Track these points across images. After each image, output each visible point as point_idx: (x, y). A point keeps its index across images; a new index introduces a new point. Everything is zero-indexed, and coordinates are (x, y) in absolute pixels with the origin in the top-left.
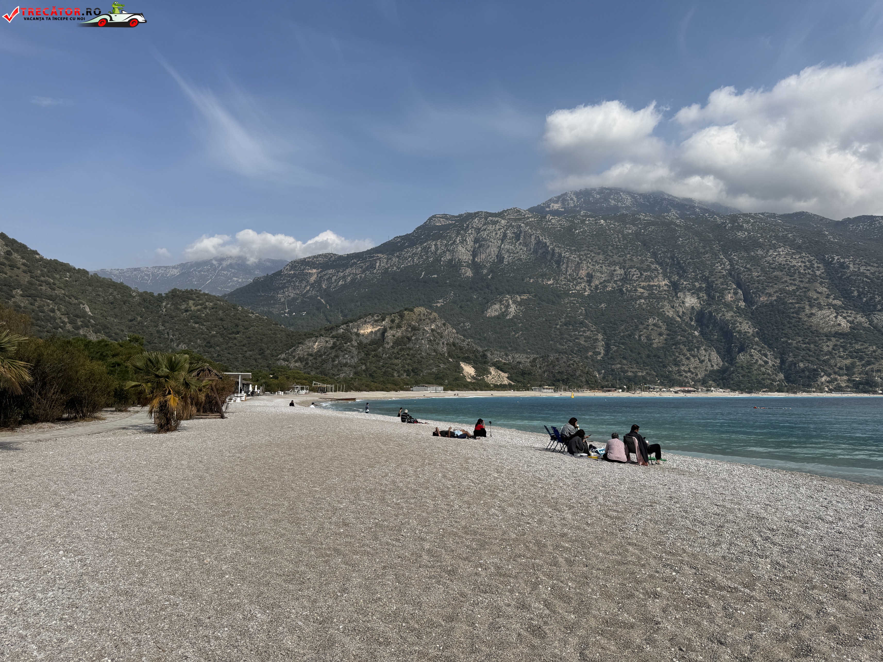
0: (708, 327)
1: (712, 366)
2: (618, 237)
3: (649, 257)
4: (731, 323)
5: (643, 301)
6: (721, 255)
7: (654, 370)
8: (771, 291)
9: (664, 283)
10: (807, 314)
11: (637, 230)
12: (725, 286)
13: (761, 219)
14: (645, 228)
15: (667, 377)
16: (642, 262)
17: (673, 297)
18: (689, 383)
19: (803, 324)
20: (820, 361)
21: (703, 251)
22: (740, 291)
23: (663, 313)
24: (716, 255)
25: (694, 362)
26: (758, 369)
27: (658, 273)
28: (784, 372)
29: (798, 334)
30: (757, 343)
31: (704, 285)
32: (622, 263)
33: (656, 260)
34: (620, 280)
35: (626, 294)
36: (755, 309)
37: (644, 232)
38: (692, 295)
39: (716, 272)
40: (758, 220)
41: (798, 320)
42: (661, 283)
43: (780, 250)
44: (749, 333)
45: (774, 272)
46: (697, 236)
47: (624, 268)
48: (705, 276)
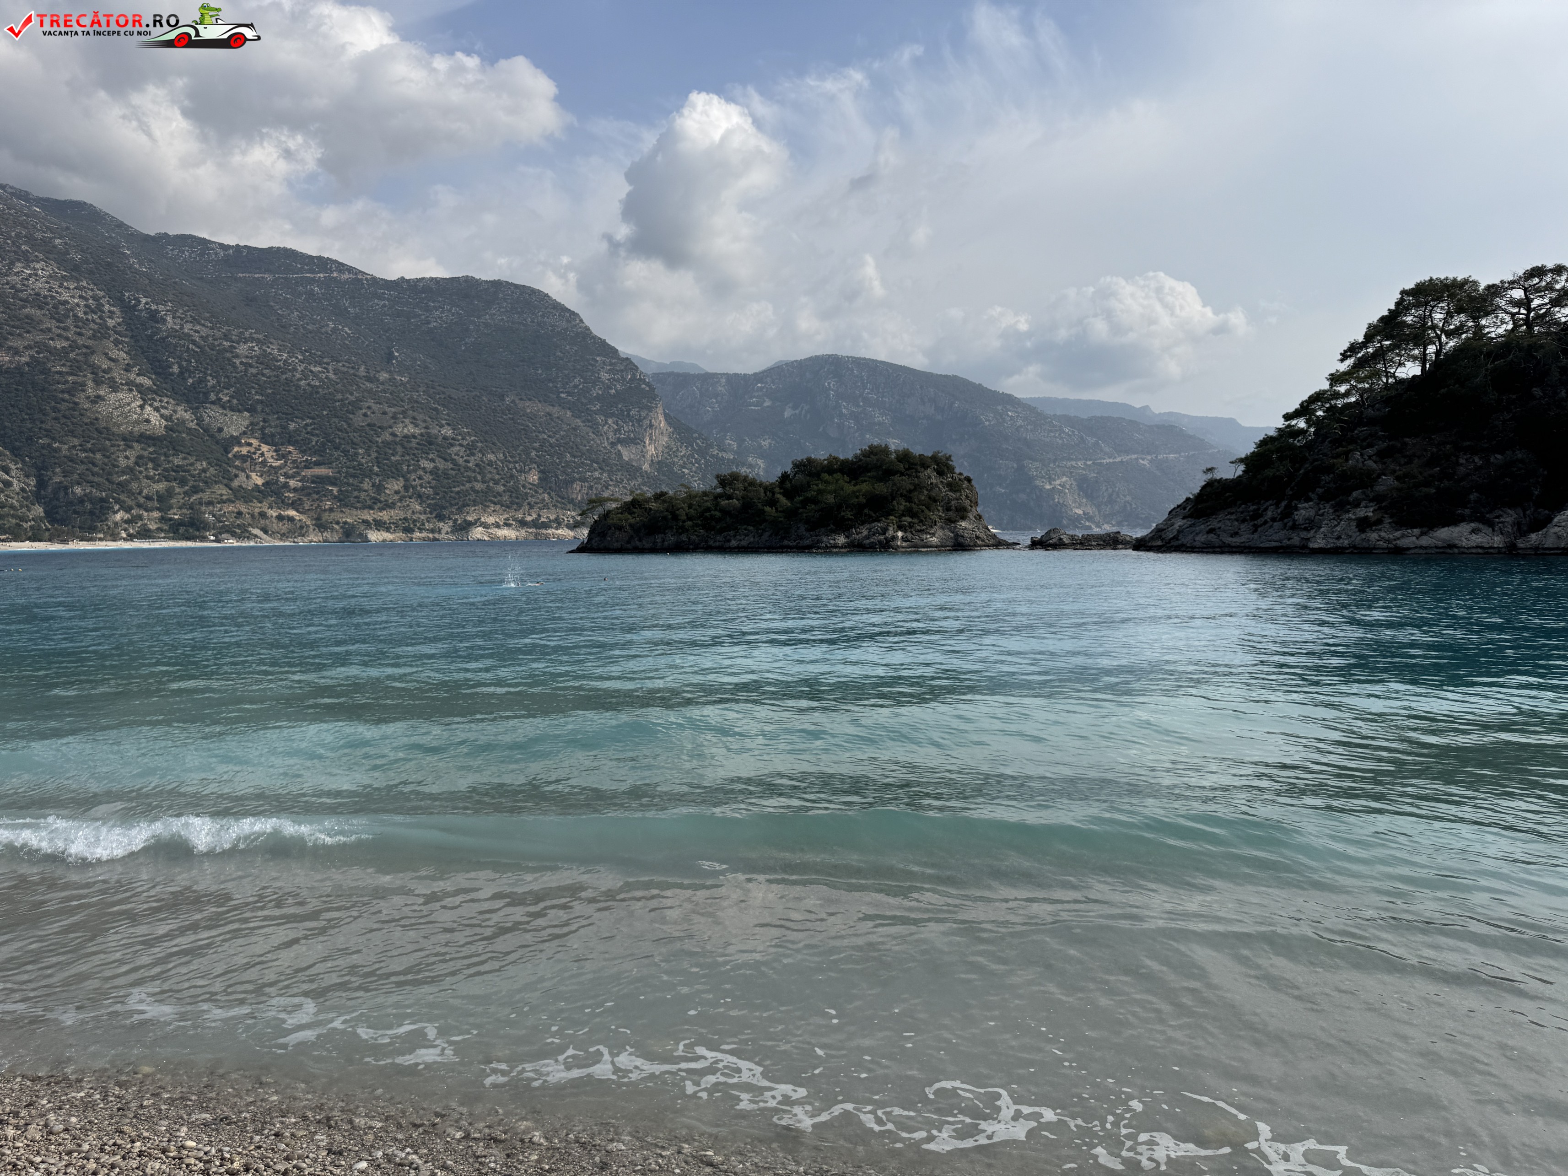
8: (18, 343)
10: (89, 397)
19: (82, 415)
20: (112, 483)
28: (45, 503)
29: (71, 432)
41: (71, 405)
43: (38, 266)
45: (24, 307)
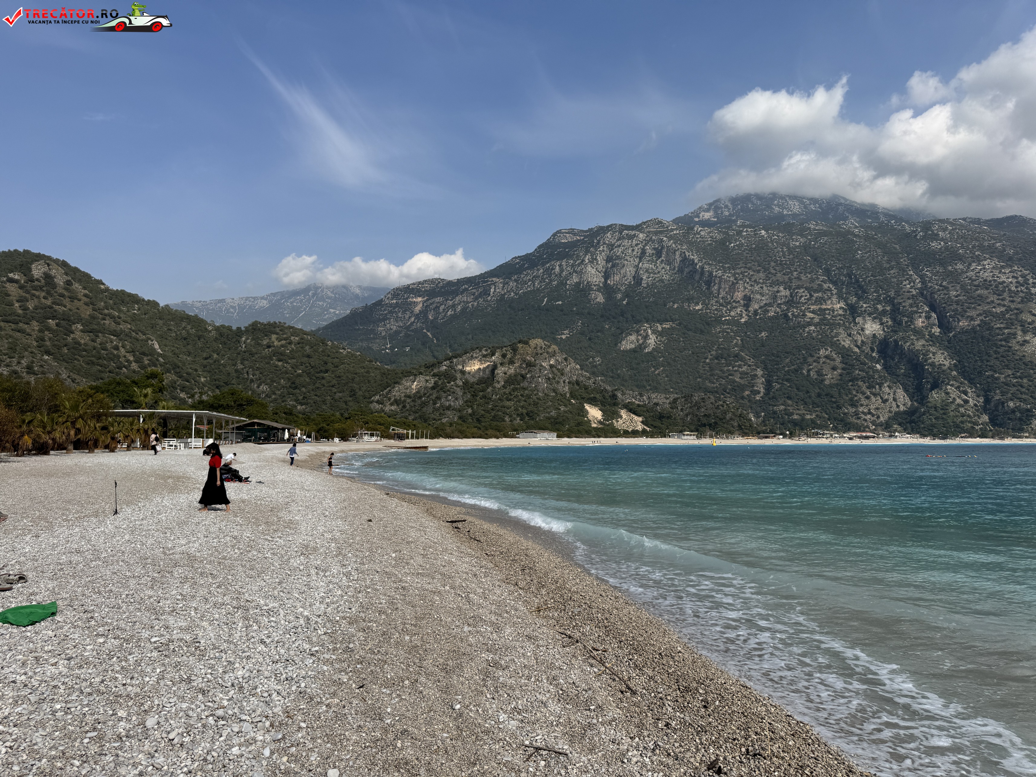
0: (893, 359)
1: (898, 406)
2: (782, 251)
3: (820, 275)
4: (923, 354)
5: (813, 328)
6: (910, 270)
7: (826, 412)
8: (973, 313)
9: (838, 306)
10: (1019, 342)
11: (806, 242)
12: (915, 309)
13: (961, 225)
14: (815, 240)
15: (842, 420)
16: (812, 280)
17: (850, 323)
18: (868, 427)
19: (1014, 354)
21: (888, 266)
22: (934, 315)
23: (838, 342)
25: (875, 402)
26: (956, 410)
27: (832, 294)
28: (989, 413)
29: (1007, 366)
30: (955, 378)
31: (888, 308)
32: (787, 282)
33: (829, 278)
34: (784, 303)
35: (792, 320)
36: (954, 336)
37: (815, 244)
38: (873, 321)
39: (904, 292)
40: (958, 227)
41: (1007, 349)
42: (835, 306)
43: (986, 263)
44: (944, 365)
45: (977, 290)
46: (879, 248)
47: (790, 288)
48: (889, 296)
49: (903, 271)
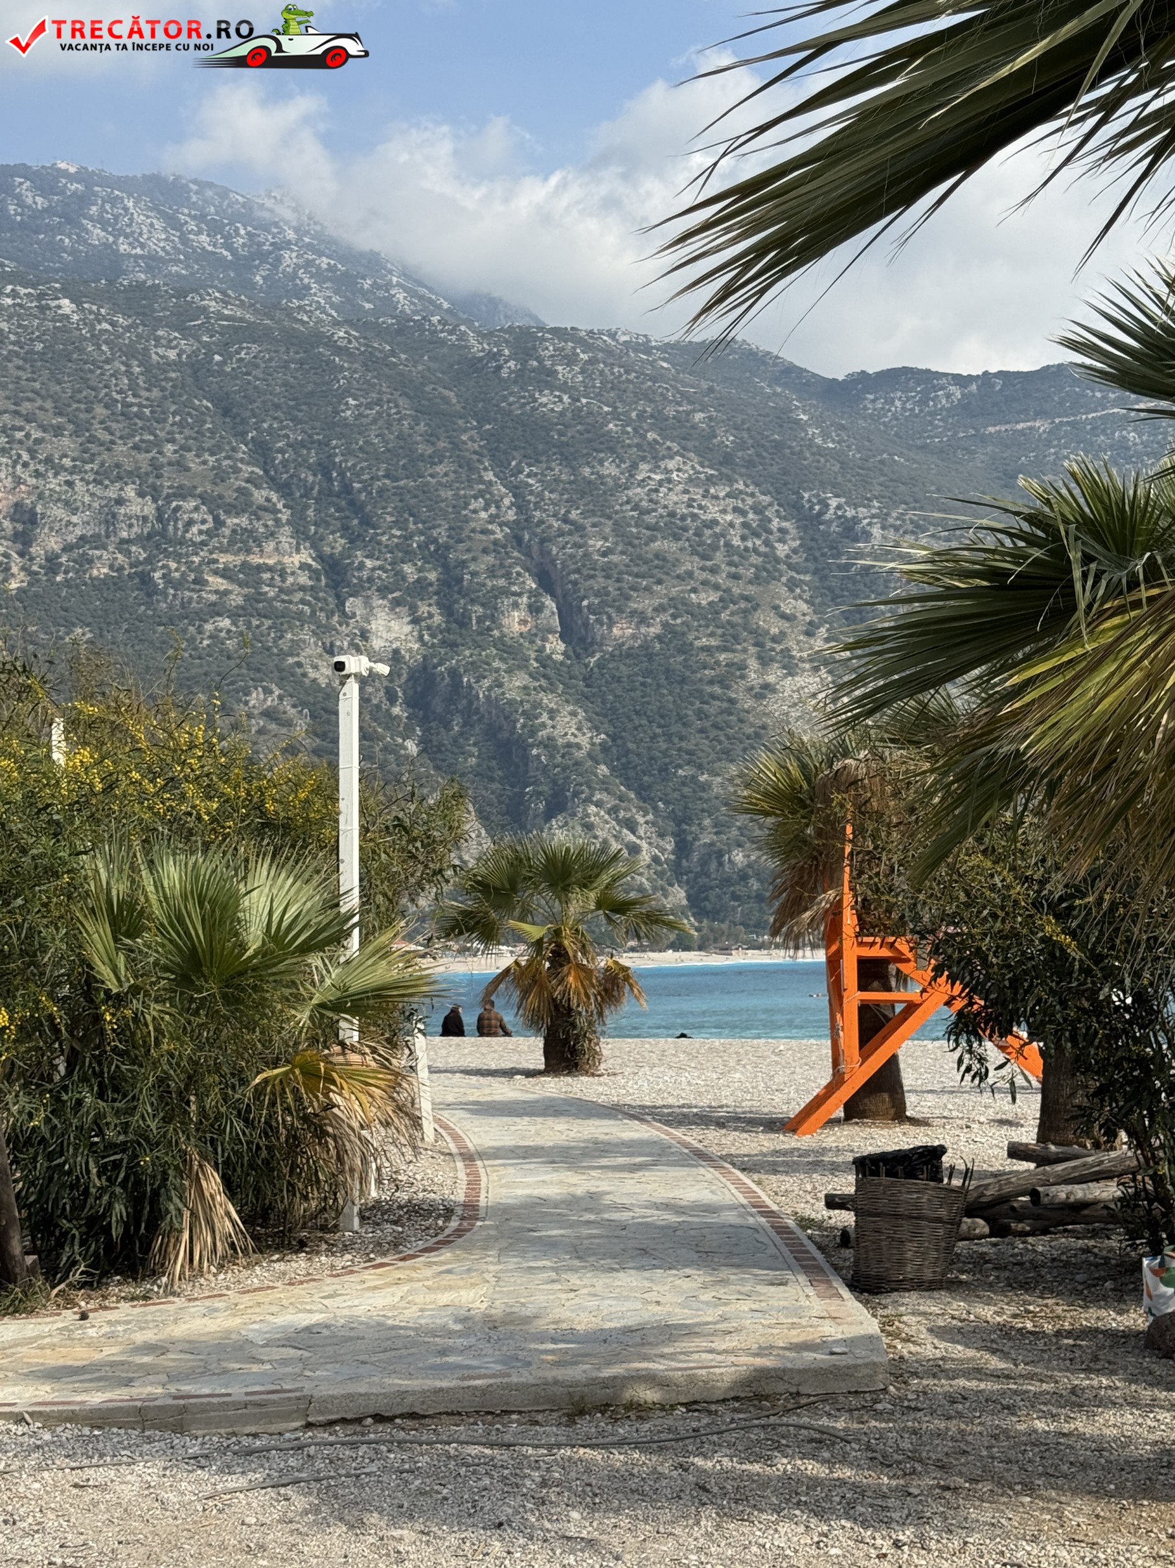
0: (447, 726)
2: (128, 373)
3: (242, 460)
4: (524, 713)
5: (225, 623)
6: (485, 469)
8: (644, 604)
9: (297, 559)
10: (751, 688)
11: (196, 353)
12: (502, 582)
14: (224, 350)
16: (220, 476)
17: (330, 615)
19: (741, 721)
21: (430, 451)
22: (550, 603)
23: (299, 671)
24: (471, 469)
27: (277, 521)
28: (688, 882)
29: (727, 752)
30: (604, 785)
31: (432, 576)
32: (147, 474)
33: (266, 471)
34: (140, 540)
35: (166, 595)
36: (600, 665)
37: (224, 363)
38: (392, 609)
39: (473, 531)
40: (600, 355)
41: (725, 705)
42: (286, 560)
43: (671, 465)
44: (578, 747)
45: (653, 539)
46: (404, 394)
47: (155, 495)
48: (435, 541)
49: (467, 468)
